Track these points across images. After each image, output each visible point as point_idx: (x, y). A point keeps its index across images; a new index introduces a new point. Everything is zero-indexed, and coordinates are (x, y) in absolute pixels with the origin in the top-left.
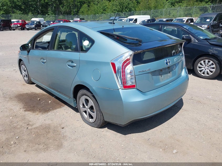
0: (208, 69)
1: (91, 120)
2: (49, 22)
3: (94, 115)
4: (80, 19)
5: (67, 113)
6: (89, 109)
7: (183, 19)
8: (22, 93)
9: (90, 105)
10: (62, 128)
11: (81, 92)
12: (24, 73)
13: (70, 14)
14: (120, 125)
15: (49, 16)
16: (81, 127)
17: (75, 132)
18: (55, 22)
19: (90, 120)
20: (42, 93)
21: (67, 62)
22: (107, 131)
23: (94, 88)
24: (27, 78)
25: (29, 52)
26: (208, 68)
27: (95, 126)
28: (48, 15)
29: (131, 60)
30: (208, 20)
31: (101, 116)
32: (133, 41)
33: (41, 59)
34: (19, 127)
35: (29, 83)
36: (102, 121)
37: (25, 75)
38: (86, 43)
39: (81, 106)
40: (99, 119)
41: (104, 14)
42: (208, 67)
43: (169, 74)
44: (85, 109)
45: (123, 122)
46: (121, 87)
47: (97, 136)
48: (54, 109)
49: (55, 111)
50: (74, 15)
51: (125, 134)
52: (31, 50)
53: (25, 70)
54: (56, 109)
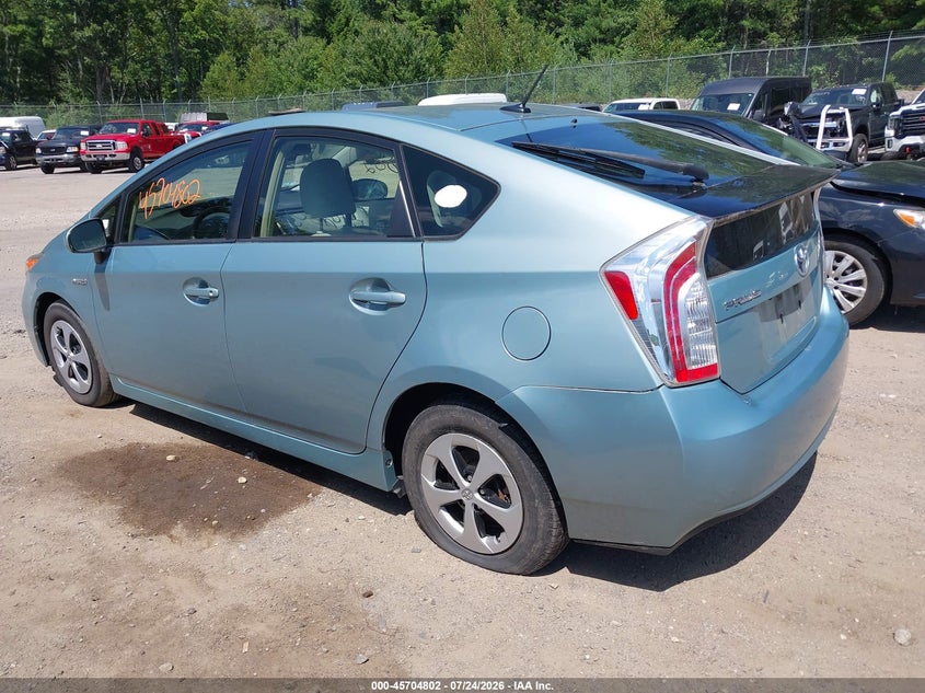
0: (836, 288)
1: (487, 542)
2: (70, 131)
3: (509, 517)
4: (210, 116)
5: (347, 521)
6: (479, 492)
7: (639, 104)
8: (81, 451)
9: (483, 472)
10: (364, 595)
11: (435, 418)
12: (67, 358)
13: (154, 98)
14: (652, 551)
15: (63, 105)
16: (449, 577)
17: (433, 603)
18: (99, 129)
19: (485, 540)
20: (181, 442)
21: (352, 287)
22: (573, 585)
23: (519, 392)
24: (87, 382)
25: (103, 257)
26: (836, 283)
27: (515, 569)
28: (59, 101)
29: (699, 257)
30: (733, 107)
31: (550, 517)
32: (674, 175)
33: (187, 283)
34: (147, 612)
35: (96, 400)
36: (553, 539)
37: (74, 365)
38: (451, 196)
39: (430, 482)
40: (540, 533)
41: (310, 94)
42: (836, 279)
43: (798, 312)
44: (452, 495)
45: (666, 535)
46: (665, 378)
47: (540, 611)
48: (281, 513)
49: (287, 518)
50: (174, 98)
51: (660, 588)
52: (114, 249)
53: (74, 344)
54: (285, 509)
